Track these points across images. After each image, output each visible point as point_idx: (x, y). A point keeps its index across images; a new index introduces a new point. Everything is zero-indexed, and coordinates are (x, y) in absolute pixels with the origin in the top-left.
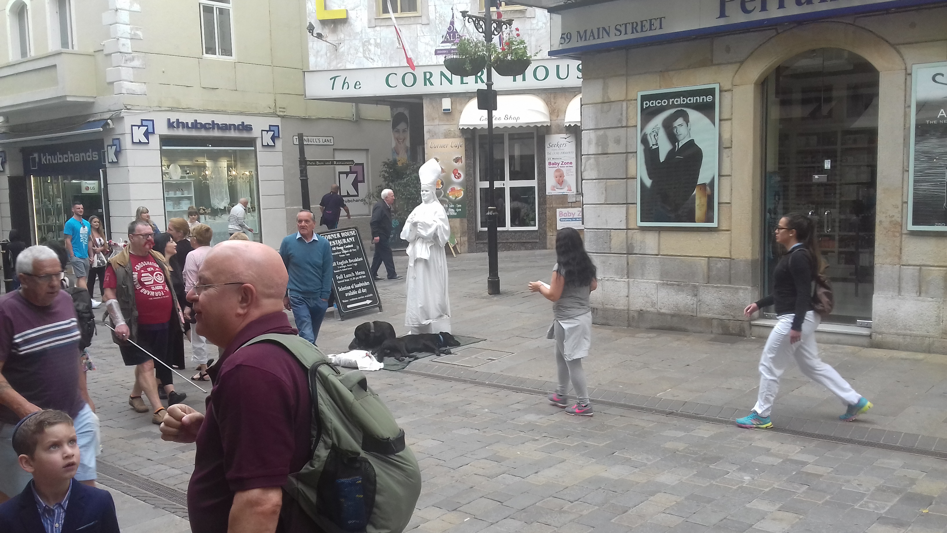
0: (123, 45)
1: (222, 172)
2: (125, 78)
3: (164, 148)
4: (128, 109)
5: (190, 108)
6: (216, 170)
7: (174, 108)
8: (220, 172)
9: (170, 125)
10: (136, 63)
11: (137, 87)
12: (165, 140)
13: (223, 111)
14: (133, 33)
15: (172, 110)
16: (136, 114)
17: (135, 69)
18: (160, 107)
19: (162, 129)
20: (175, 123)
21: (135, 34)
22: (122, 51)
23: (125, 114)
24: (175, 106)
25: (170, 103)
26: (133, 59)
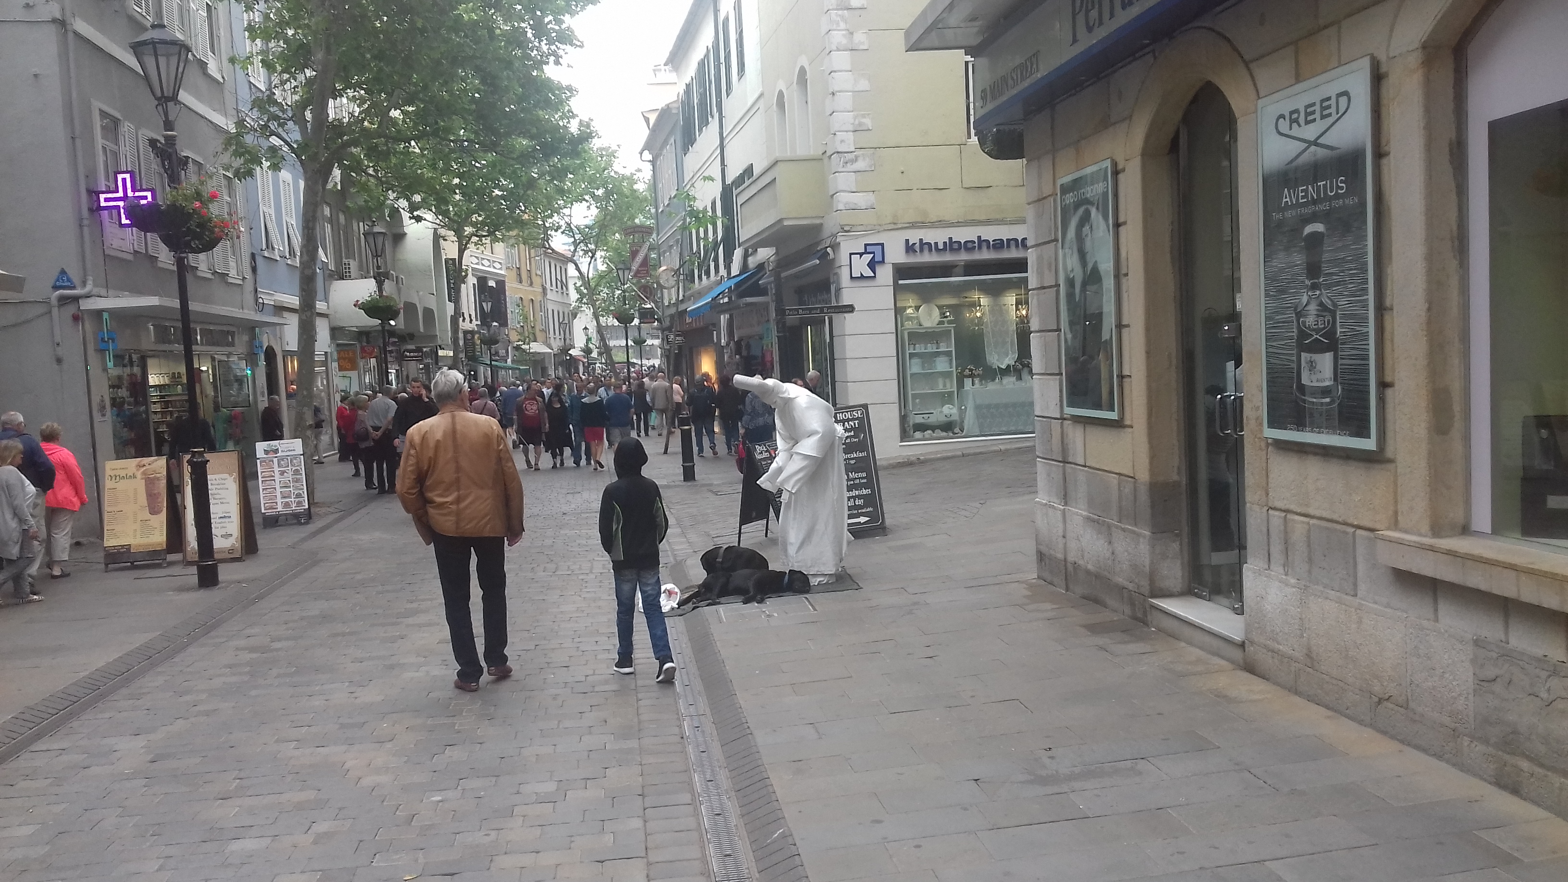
0: (842, 141)
1: (1007, 311)
2: (844, 188)
3: (901, 282)
4: (846, 231)
5: (944, 221)
6: (998, 311)
7: (916, 223)
8: (1004, 312)
9: (909, 248)
10: (860, 165)
11: (862, 200)
12: (901, 272)
13: (997, 220)
14: (857, 122)
15: (913, 226)
16: (857, 237)
17: (859, 173)
18: (895, 224)
19: (896, 254)
20: (918, 244)
21: (860, 124)
22: (840, 150)
23: (843, 238)
24: (919, 220)
25: (911, 217)
26: (856, 159)
